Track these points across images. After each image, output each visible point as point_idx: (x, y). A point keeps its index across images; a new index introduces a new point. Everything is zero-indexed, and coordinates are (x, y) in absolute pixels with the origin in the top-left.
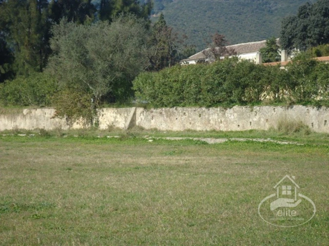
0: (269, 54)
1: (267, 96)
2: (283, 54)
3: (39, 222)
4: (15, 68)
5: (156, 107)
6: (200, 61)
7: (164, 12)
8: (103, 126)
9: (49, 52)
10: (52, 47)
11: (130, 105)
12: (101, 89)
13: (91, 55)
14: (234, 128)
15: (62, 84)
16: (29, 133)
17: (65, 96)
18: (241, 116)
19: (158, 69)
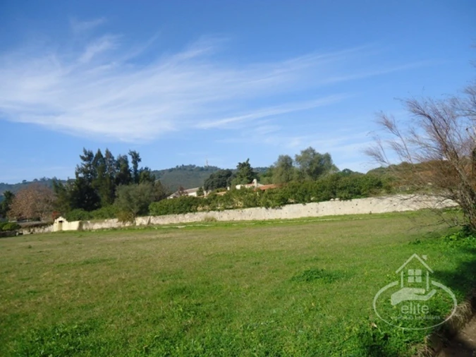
0: (200, 193)
1: (199, 208)
2: (205, 192)
3: (110, 266)
4: (101, 204)
5: (158, 215)
6: (174, 197)
7: (160, 179)
8: (138, 224)
9: (115, 197)
10: (116, 195)
11: (148, 215)
12: (136, 210)
13: (132, 197)
14: (188, 221)
15: (121, 209)
16: (107, 229)
17: (122, 214)
18: (190, 217)
19: (158, 201)
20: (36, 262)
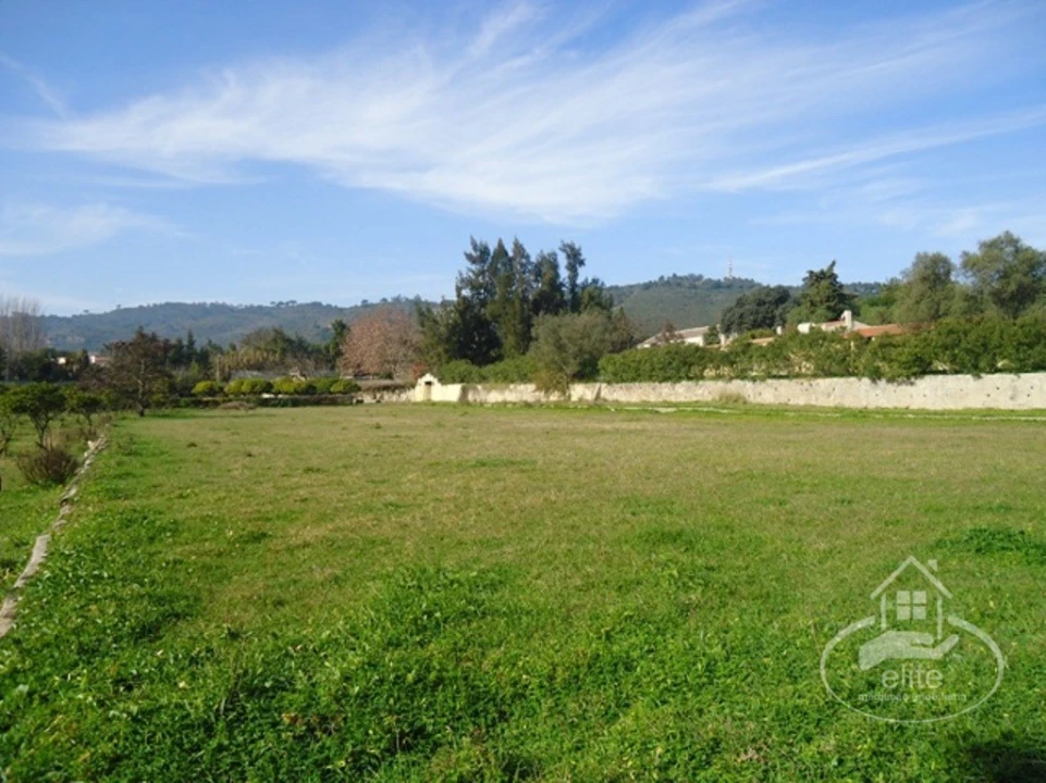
0: (711, 337)
1: (708, 373)
2: (722, 337)
3: (525, 475)
4: (503, 352)
5: (617, 382)
6: (653, 345)
7: (623, 305)
8: (574, 398)
9: (531, 339)
10: (533, 334)
11: (595, 381)
12: (571, 369)
13: (565, 341)
14: (682, 399)
15: (541, 365)
16: (514, 404)
17: (544, 374)
18: (688, 389)
19: (619, 351)
20: (391, 455)
